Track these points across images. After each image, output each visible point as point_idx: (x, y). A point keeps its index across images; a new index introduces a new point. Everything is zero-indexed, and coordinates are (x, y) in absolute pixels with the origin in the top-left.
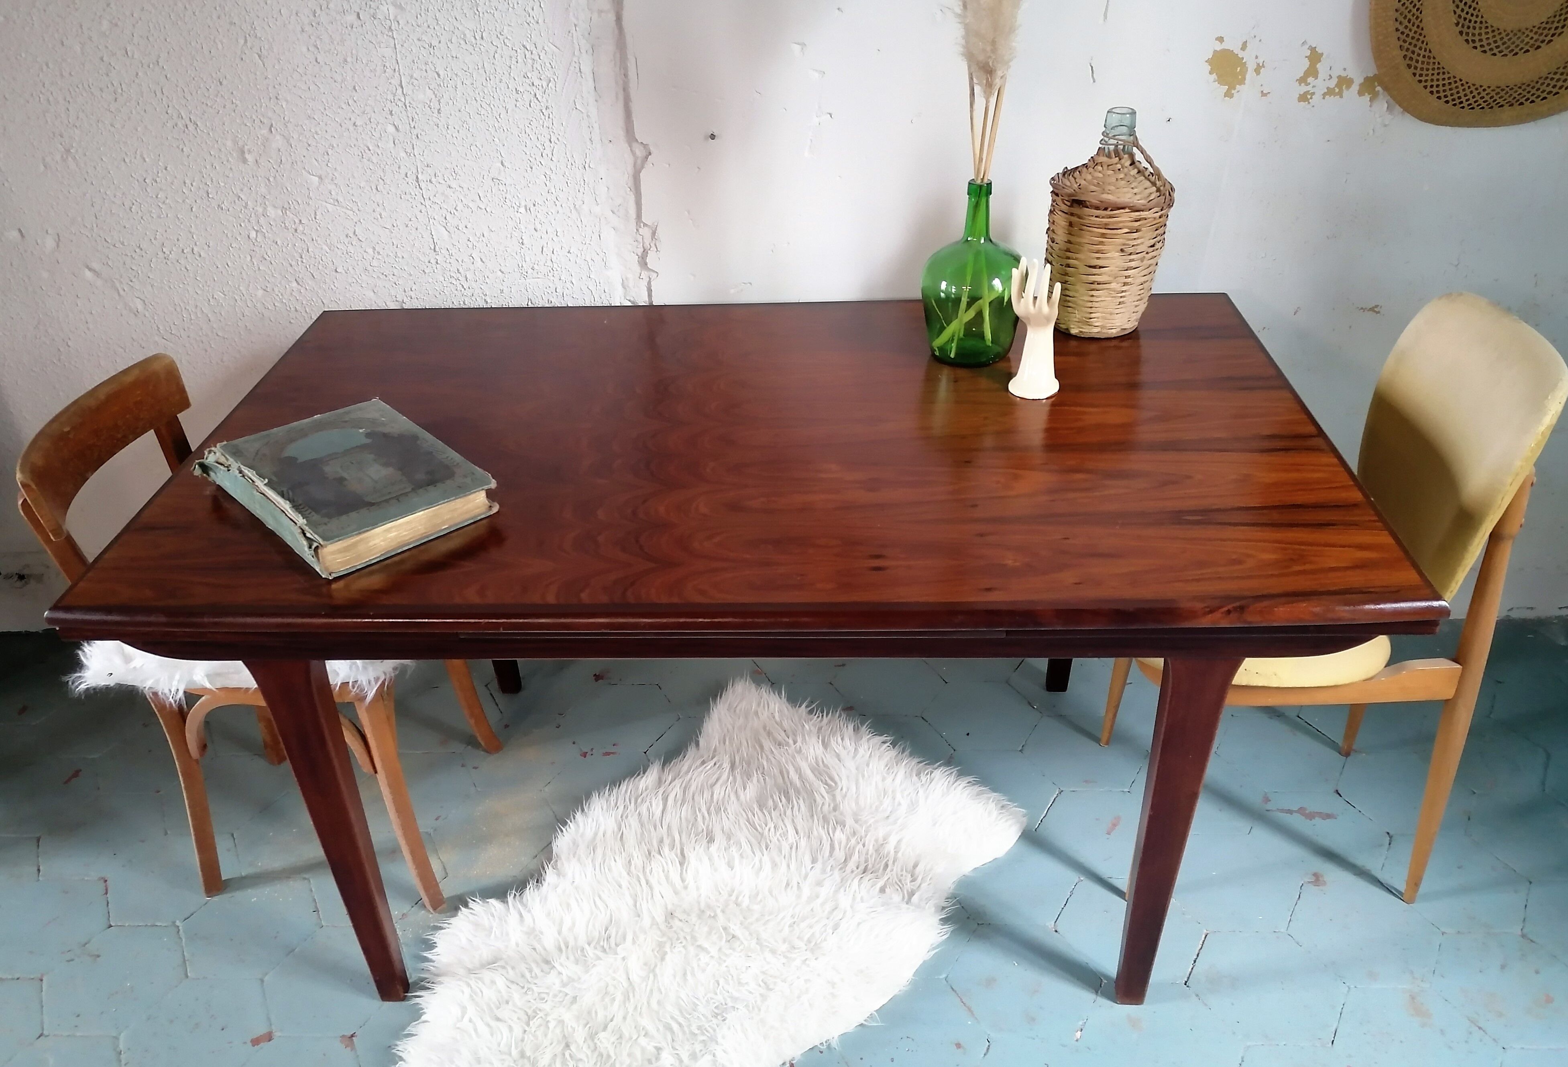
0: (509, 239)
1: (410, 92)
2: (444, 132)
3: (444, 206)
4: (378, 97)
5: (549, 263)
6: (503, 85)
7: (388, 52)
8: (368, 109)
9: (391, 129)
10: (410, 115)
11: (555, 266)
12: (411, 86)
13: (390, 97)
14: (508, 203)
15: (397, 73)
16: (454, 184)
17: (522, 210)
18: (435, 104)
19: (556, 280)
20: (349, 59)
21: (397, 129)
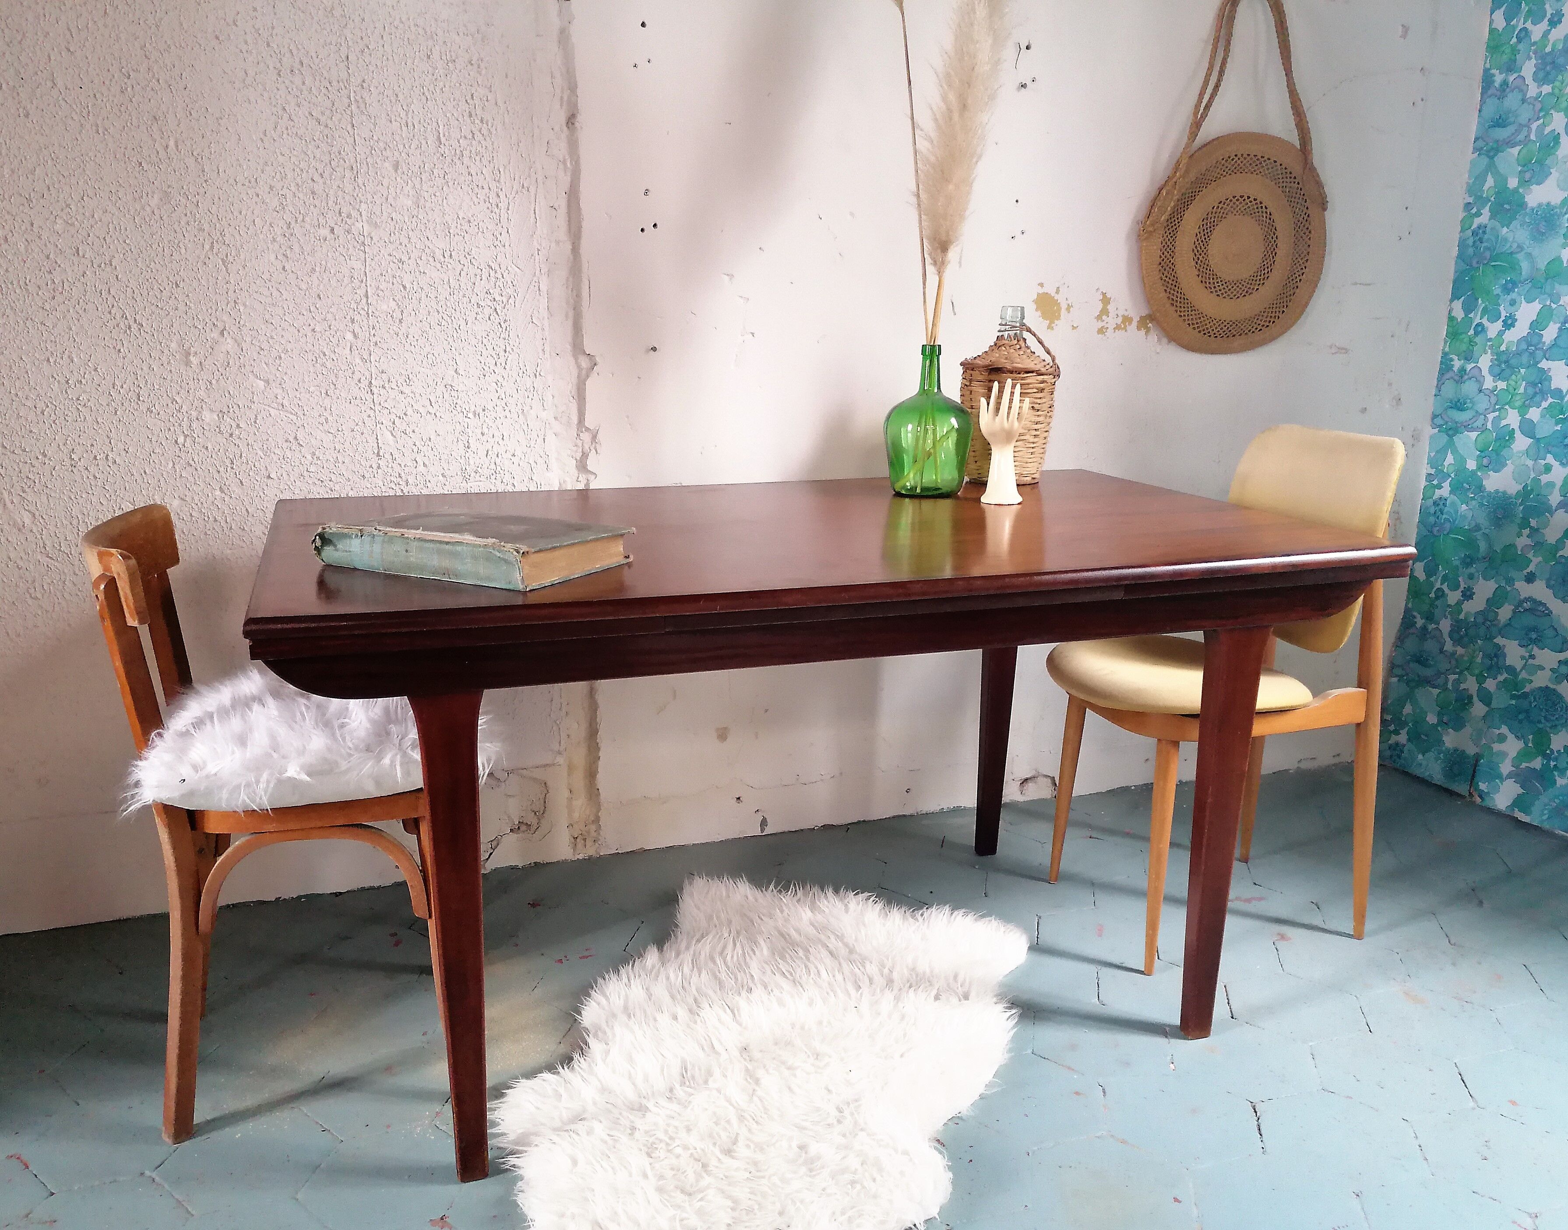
0: (455, 443)
1: (374, 303)
2: (404, 341)
3: (393, 410)
4: (342, 306)
5: (493, 466)
6: (466, 300)
7: (358, 265)
8: (329, 316)
9: (349, 336)
10: (371, 324)
11: (499, 468)
12: (376, 297)
13: (354, 306)
14: (459, 409)
15: (363, 285)
16: (407, 390)
17: (470, 415)
18: (397, 315)
19: (498, 482)
20: (317, 269)
21: (355, 336)
